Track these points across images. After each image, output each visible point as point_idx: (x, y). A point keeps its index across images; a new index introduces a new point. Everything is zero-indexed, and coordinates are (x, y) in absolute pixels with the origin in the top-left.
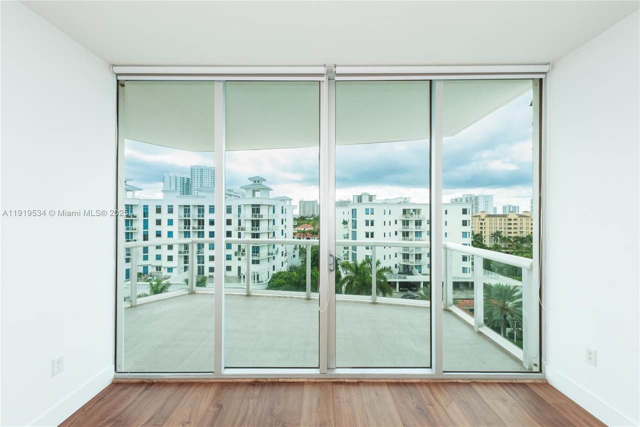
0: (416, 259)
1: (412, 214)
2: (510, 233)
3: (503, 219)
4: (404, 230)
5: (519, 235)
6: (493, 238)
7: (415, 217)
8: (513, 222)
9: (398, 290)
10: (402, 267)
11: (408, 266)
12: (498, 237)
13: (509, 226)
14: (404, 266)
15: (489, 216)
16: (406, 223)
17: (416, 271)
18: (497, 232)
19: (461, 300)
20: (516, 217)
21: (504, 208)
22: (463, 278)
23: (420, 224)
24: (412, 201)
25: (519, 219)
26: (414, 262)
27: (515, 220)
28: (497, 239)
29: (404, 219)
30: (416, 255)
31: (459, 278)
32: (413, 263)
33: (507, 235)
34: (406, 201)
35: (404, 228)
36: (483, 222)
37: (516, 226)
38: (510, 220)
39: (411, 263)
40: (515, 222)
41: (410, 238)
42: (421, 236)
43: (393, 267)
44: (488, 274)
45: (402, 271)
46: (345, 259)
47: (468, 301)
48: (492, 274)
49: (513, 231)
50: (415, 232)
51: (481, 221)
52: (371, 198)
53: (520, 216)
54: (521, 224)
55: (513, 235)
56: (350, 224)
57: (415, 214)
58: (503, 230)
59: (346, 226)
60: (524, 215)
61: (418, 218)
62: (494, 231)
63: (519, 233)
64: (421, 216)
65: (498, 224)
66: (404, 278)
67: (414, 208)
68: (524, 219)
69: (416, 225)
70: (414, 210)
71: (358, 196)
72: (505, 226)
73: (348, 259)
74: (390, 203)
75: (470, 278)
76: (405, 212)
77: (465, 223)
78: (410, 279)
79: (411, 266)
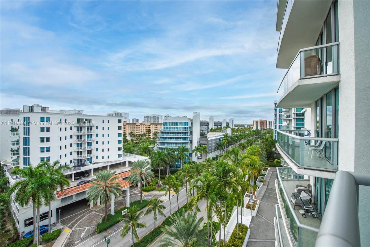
0: (88, 153)
1: (85, 122)
2: (137, 132)
3: (134, 125)
4: (79, 134)
5: (140, 133)
6: (130, 135)
7: (87, 125)
8: (138, 127)
9: (73, 180)
10: (76, 161)
11: (81, 160)
12: (132, 135)
13: (137, 129)
14: (78, 160)
15: (128, 124)
16: (79, 129)
17: (88, 162)
18: (132, 132)
19: (118, 175)
20: (139, 124)
21: (133, 120)
22: (118, 161)
23: (91, 129)
24: (84, 113)
25: (141, 125)
26: (87, 157)
27: (139, 126)
28: (131, 136)
29: (78, 126)
30: (88, 151)
31: (117, 161)
32: (85, 157)
33: (136, 134)
34: (79, 113)
35: (78, 133)
36: (125, 127)
37: (139, 129)
38: (137, 126)
39: (84, 157)
40: (139, 127)
41: (83, 139)
42: (91, 138)
43: (68, 163)
44: (131, 155)
45: (76, 164)
46: (14, 164)
47: (122, 174)
48: (133, 155)
49: (138, 131)
50: (87, 135)
51: (124, 127)
52: (43, 109)
53: (141, 124)
54: (141, 128)
55: (138, 133)
56: (21, 131)
57: (87, 122)
58: (134, 131)
59: (16, 133)
60: (143, 123)
61: (89, 125)
62: (130, 132)
63: (140, 132)
64: (91, 124)
65: (132, 128)
66: (78, 170)
67: (86, 118)
68: (143, 125)
69: (88, 130)
70: (86, 120)
71: (30, 107)
72: (135, 129)
73: (18, 164)
74: (65, 113)
75: (122, 160)
76: (78, 120)
77: (119, 128)
78: (83, 169)
79: (84, 159)
